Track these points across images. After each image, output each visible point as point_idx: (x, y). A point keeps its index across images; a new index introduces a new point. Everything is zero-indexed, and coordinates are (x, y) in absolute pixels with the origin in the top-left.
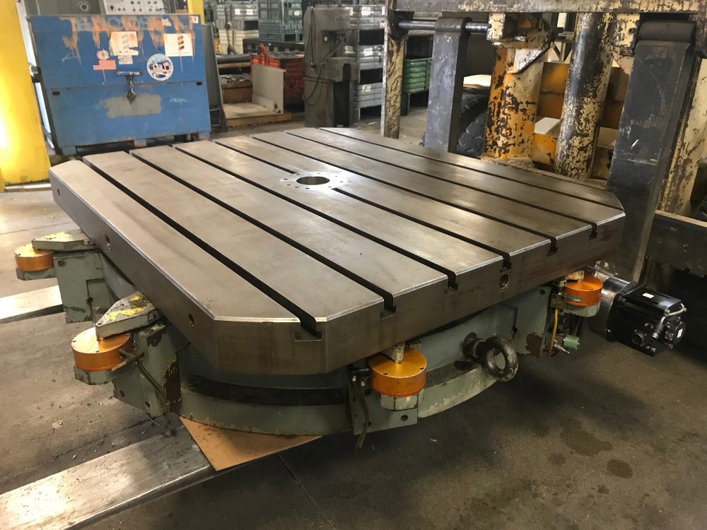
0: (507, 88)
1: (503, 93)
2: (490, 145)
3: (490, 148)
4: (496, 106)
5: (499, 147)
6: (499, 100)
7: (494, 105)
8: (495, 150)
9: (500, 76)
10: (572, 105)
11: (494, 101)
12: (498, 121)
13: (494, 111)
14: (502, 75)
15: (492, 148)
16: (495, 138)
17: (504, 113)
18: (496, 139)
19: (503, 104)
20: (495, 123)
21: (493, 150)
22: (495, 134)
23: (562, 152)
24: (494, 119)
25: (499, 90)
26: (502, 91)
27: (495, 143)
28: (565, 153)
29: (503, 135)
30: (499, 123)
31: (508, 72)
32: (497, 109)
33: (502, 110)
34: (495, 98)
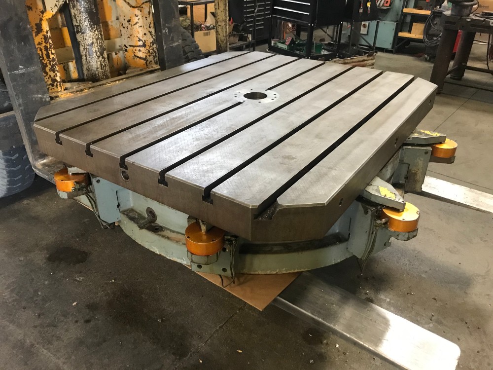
0: (47, 32)
1: (46, 38)
2: (50, 84)
3: (51, 86)
4: (43, 51)
5: (59, 82)
6: (44, 44)
7: (41, 50)
8: (57, 85)
9: (36, 25)
10: (96, 31)
11: (40, 46)
12: (50, 62)
13: (42, 55)
14: (38, 22)
15: (53, 85)
16: (52, 76)
17: (52, 54)
18: (54, 76)
19: (49, 47)
20: (48, 64)
21: (54, 87)
22: (52, 74)
23: (101, 65)
24: (46, 61)
25: (41, 36)
26: (44, 35)
27: (54, 80)
28: (104, 64)
29: (58, 72)
30: (52, 63)
31: (43, 19)
32: (45, 53)
33: (50, 52)
34: (39, 44)
